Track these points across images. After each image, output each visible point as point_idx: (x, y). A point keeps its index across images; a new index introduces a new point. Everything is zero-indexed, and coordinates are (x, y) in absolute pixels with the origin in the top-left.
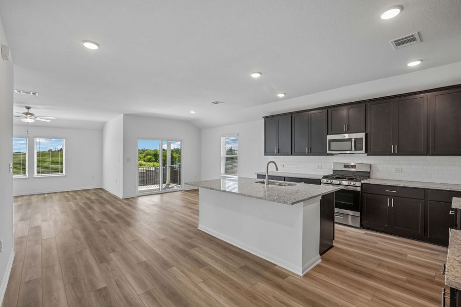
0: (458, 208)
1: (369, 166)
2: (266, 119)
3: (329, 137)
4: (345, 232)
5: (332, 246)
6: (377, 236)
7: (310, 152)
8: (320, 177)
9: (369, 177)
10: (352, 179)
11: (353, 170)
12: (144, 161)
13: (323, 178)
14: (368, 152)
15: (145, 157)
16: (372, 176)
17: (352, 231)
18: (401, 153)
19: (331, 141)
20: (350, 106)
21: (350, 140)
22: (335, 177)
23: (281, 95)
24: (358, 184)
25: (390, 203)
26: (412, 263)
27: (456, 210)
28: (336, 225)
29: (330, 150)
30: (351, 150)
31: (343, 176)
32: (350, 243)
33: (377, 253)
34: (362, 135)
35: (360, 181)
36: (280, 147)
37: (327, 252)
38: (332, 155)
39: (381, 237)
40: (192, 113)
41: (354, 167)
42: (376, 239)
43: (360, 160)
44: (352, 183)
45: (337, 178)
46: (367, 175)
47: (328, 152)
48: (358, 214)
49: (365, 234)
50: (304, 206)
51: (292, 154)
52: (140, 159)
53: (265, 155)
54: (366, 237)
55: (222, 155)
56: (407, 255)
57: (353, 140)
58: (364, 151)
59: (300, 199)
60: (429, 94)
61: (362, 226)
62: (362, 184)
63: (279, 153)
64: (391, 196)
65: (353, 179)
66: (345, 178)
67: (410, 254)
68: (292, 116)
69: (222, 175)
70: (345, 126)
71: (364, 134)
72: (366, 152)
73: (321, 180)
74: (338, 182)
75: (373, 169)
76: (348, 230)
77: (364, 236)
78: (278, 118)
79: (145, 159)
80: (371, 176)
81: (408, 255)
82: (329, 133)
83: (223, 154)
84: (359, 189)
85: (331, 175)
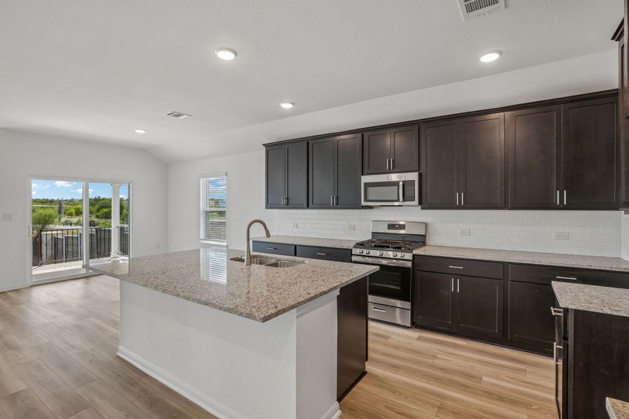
0: (570, 307)
1: (424, 225)
2: (269, 148)
3: (366, 179)
4: (387, 338)
5: (364, 373)
6: (436, 342)
7: (337, 204)
8: (351, 246)
9: (424, 244)
10: (398, 248)
11: (402, 232)
12: (97, 217)
13: (355, 247)
14: (424, 204)
15: (98, 211)
16: (429, 241)
17: (398, 335)
18: (470, 205)
19: (367, 185)
20: (395, 130)
21: (396, 184)
22: (373, 245)
23: (287, 106)
24: (408, 256)
25: (455, 286)
26: (490, 395)
27: (566, 310)
28: (371, 324)
29: (366, 200)
30: (398, 200)
31: (386, 242)
32: (395, 361)
33: (438, 380)
34: (413, 176)
35: (410, 251)
36: (289, 196)
37: (354, 389)
38: (371, 207)
39: (441, 343)
40: (140, 133)
41: (402, 227)
42: (433, 348)
43: (410, 216)
44: (399, 255)
45: (377, 247)
46: (421, 240)
47: (363, 203)
48: (408, 305)
49: (419, 338)
50: (298, 317)
51: (308, 206)
52: (91, 213)
53: (266, 208)
54: (420, 345)
55: (201, 207)
56: (481, 379)
57: (401, 183)
58: (416, 202)
59: (291, 302)
60: (508, 114)
61: (415, 325)
62: (414, 255)
63: (289, 204)
64: (457, 275)
65: (400, 248)
66: (389, 247)
67: (487, 375)
68: (308, 143)
69: (202, 241)
70: (389, 161)
71: (417, 174)
72: (420, 203)
73: (351, 250)
74: (377, 253)
75: (430, 230)
76: (394, 333)
77: (416, 342)
78: (287, 146)
79: (99, 214)
80: (427, 243)
81: (483, 378)
82: (365, 172)
83: (203, 206)
84: (409, 264)
85: (369, 241)
